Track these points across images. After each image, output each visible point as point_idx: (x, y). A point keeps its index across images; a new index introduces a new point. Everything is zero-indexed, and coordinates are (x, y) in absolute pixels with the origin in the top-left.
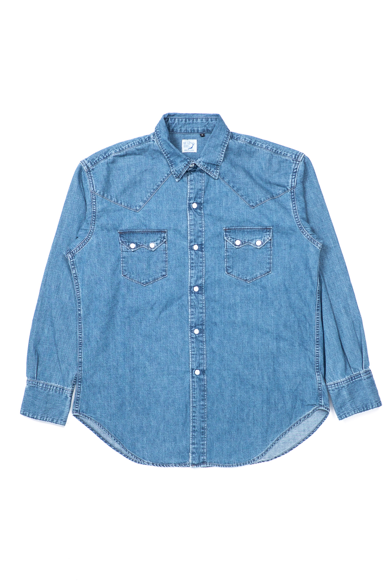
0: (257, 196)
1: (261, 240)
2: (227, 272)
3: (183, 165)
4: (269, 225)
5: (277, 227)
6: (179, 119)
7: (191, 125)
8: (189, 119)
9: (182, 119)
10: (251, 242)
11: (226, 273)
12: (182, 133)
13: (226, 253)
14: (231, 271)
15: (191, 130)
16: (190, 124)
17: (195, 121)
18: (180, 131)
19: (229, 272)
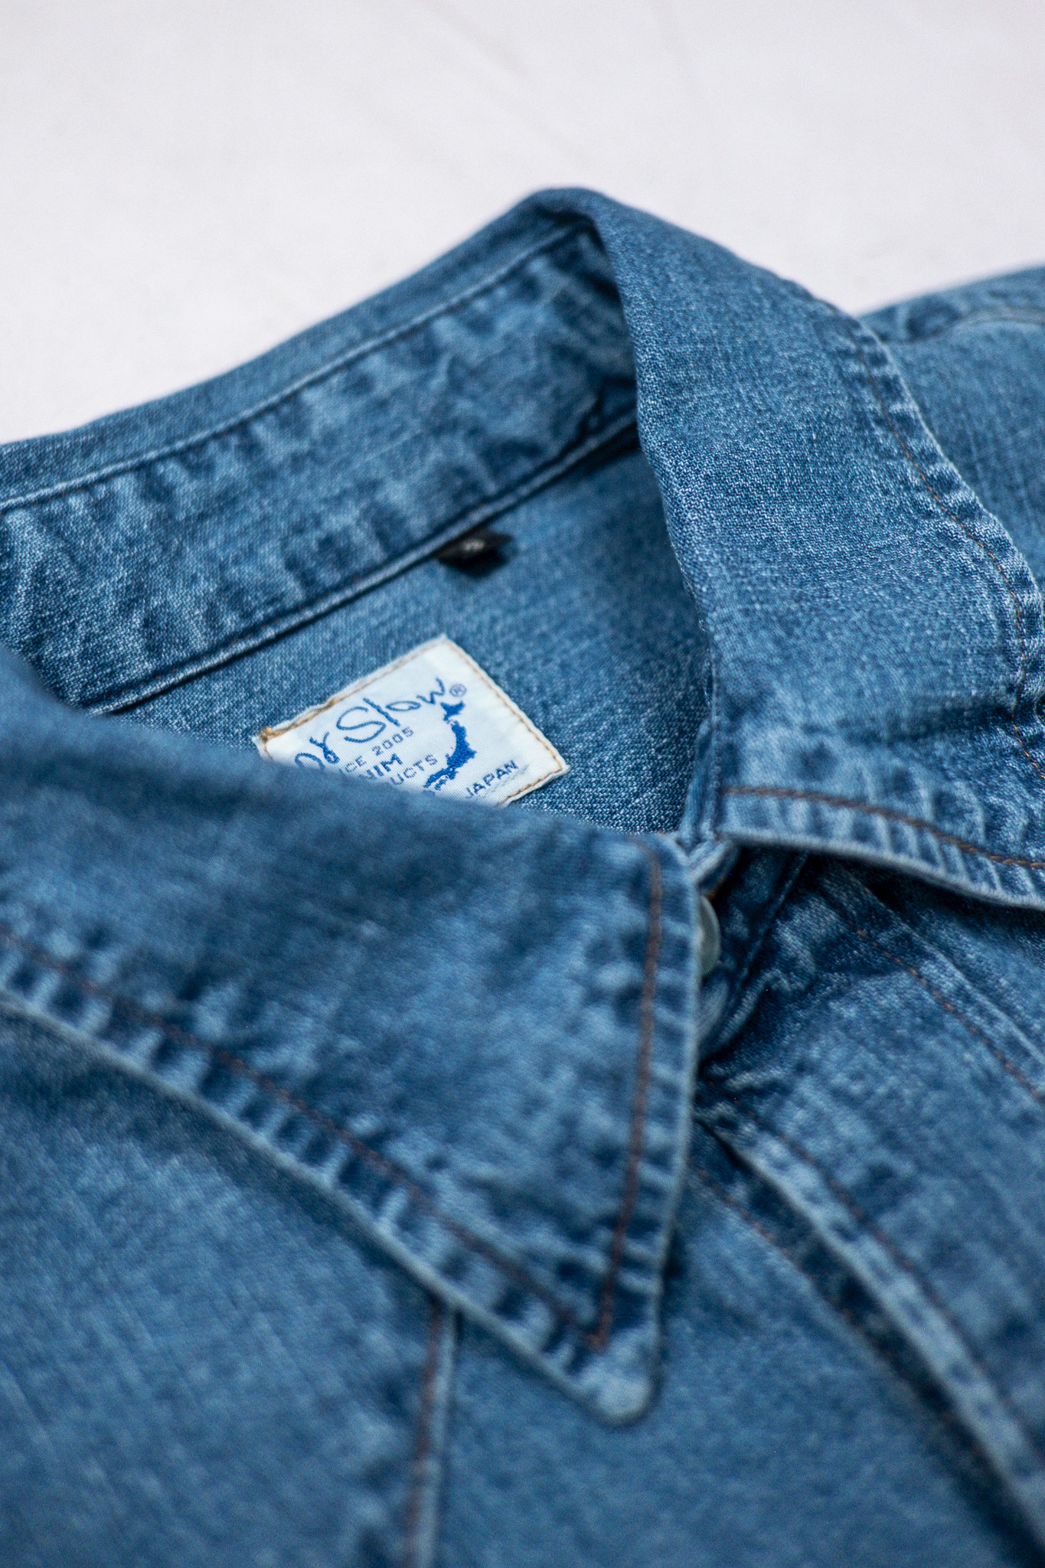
3: (594, 996)
6: (55, 507)
7: (255, 508)
8: (194, 459)
9: (86, 488)
12: (196, 658)
15: (292, 564)
16: (226, 502)
17: (277, 447)
18: (152, 649)
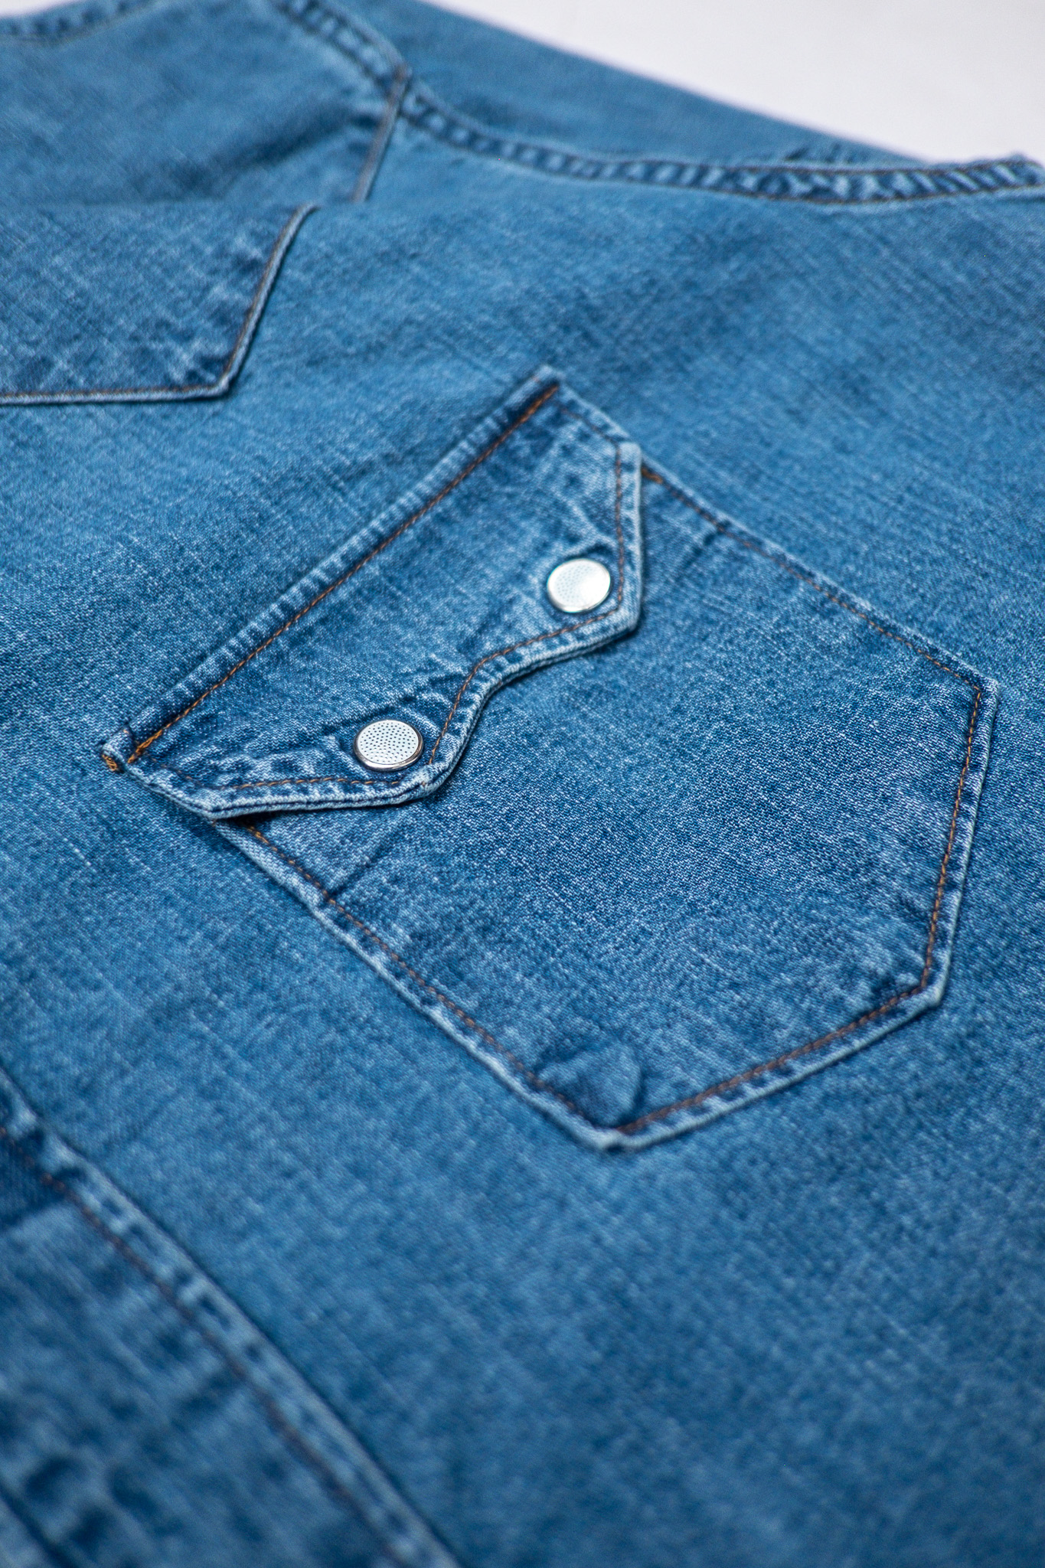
0: (174, 252)
1: (573, 539)
2: (596, 1123)
4: (507, 378)
5: (587, 335)
10: (509, 640)
11: (605, 1138)
13: (365, 941)
14: (630, 1069)
19: (625, 1100)
